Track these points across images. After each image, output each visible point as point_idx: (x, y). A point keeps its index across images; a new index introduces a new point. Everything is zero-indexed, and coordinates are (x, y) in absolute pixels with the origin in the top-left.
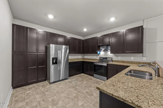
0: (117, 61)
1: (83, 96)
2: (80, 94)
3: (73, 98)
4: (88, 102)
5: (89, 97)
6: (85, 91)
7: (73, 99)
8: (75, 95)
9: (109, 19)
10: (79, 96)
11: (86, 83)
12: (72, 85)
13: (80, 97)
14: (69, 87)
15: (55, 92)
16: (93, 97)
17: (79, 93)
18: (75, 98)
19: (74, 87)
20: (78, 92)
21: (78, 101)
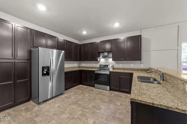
0: (118, 68)
1: (90, 112)
2: (87, 110)
3: (80, 116)
4: (99, 118)
5: (98, 111)
6: (90, 105)
7: (79, 118)
8: (80, 113)
9: (113, 24)
10: (86, 113)
11: (89, 96)
12: (72, 101)
13: (87, 115)
14: (69, 105)
15: (50, 115)
16: (102, 110)
17: (85, 109)
18: (82, 116)
19: (75, 103)
20: (83, 108)
21: (87, 119)
